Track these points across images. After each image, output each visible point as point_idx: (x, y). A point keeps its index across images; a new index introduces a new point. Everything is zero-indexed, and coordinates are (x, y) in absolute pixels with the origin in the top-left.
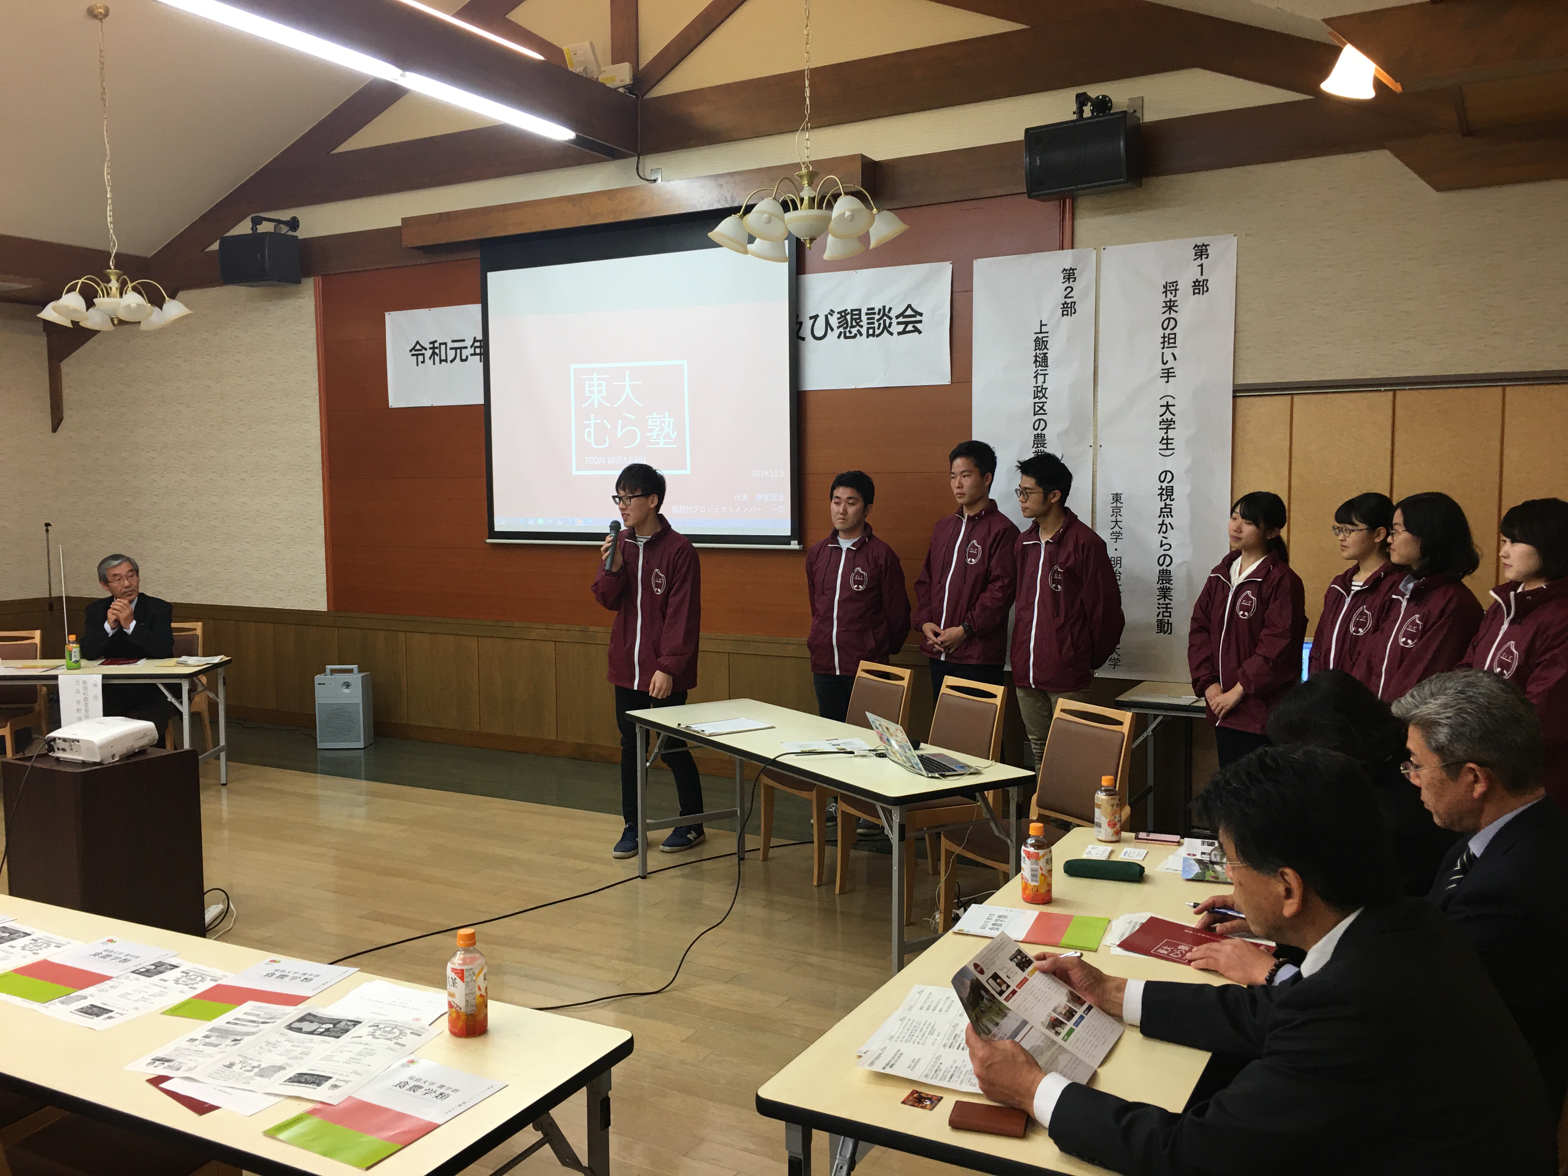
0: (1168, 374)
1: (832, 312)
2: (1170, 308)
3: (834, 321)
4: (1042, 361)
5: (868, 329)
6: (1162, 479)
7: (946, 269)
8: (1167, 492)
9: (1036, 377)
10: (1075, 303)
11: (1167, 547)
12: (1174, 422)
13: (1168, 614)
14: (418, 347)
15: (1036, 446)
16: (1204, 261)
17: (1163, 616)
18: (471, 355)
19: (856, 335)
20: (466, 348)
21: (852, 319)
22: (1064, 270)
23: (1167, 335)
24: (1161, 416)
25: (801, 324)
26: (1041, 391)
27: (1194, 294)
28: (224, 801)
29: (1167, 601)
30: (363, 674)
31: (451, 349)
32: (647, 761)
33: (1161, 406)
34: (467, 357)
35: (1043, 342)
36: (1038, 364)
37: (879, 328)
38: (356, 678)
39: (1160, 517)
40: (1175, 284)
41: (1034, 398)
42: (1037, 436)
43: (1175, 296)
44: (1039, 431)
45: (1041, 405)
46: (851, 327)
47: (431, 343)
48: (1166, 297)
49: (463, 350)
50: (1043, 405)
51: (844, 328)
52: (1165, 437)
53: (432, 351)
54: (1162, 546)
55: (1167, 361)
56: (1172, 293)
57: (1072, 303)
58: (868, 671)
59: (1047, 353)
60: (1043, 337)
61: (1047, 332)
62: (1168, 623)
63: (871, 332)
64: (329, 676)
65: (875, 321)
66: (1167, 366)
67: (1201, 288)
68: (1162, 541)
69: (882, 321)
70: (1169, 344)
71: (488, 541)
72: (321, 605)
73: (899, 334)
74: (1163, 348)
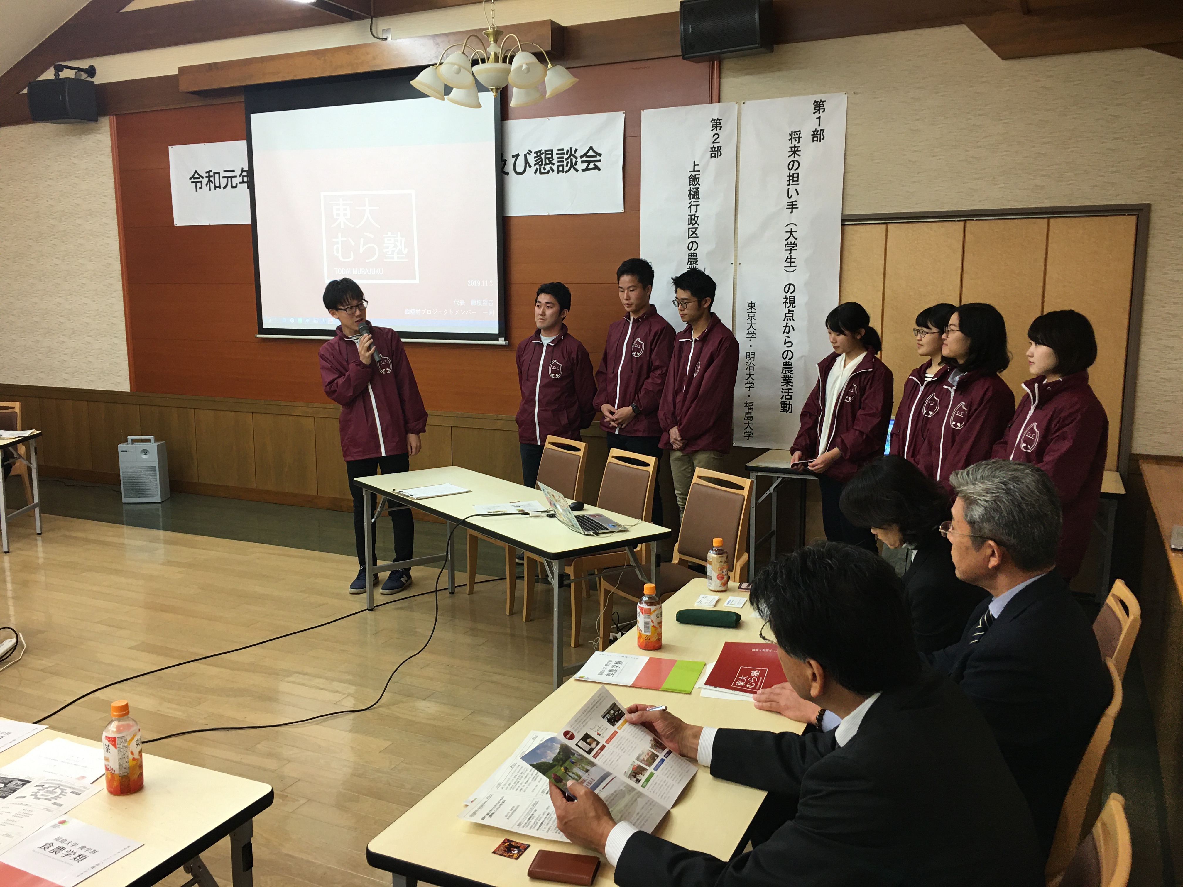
0: (792, 206)
1: (530, 152)
2: (795, 152)
3: (531, 159)
4: (695, 194)
5: (559, 166)
6: (786, 290)
7: (619, 118)
8: (790, 301)
9: (690, 207)
10: (721, 147)
11: (790, 344)
12: (796, 245)
13: (789, 397)
14: (196, 176)
15: (690, 263)
16: (821, 114)
17: (786, 399)
18: (240, 183)
19: (549, 171)
20: (235, 177)
21: (546, 158)
22: (713, 120)
23: (791, 174)
24: (786, 240)
25: (505, 161)
26: (694, 218)
27: (813, 141)
28: (40, 549)
29: (789, 387)
30: (158, 443)
31: (224, 177)
32: (372, 517)
33: (786, 232)
34: (237, 184)
35: (696, 178)
36: (692, 196)
37: (567, 166)
38: (153, 447)
39: (784, 320)
40: (798, 133)
41: (689, 224)
42: (690, 255)
43: (799, 143)
44: (692, 251)
45: (694, 230)
46: (545, 165)
47: (207, 172)
48: (792, 143)
49: (233, 179)
50: (696, 230)
51: (540, 165)
52: (789, 257)
53: (208, 178)
54: (785, 344)
55: (792, 196)
56: (796, 140)
57: (718, 147)
58: (553, 444)
59: (698, 188)
60: (695, 175)
61: (699, 171)
62: (789, 404)
63: (561, 169)
64: (130, 445)
65: (564, 160)
66: (792, 200)
67: (819, 136)
68: (785, 340)
69: (569, 160)
70: (793, 181)
71: (258, 336)
72: (124, 386)
73: (583, 170)
74: (789, 185)
